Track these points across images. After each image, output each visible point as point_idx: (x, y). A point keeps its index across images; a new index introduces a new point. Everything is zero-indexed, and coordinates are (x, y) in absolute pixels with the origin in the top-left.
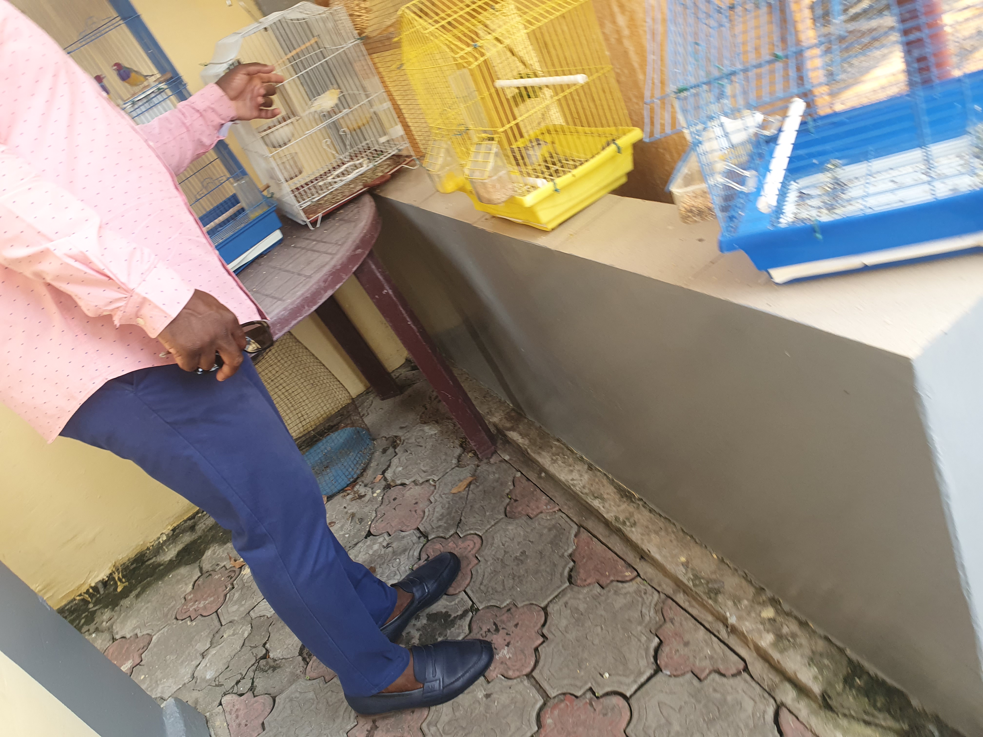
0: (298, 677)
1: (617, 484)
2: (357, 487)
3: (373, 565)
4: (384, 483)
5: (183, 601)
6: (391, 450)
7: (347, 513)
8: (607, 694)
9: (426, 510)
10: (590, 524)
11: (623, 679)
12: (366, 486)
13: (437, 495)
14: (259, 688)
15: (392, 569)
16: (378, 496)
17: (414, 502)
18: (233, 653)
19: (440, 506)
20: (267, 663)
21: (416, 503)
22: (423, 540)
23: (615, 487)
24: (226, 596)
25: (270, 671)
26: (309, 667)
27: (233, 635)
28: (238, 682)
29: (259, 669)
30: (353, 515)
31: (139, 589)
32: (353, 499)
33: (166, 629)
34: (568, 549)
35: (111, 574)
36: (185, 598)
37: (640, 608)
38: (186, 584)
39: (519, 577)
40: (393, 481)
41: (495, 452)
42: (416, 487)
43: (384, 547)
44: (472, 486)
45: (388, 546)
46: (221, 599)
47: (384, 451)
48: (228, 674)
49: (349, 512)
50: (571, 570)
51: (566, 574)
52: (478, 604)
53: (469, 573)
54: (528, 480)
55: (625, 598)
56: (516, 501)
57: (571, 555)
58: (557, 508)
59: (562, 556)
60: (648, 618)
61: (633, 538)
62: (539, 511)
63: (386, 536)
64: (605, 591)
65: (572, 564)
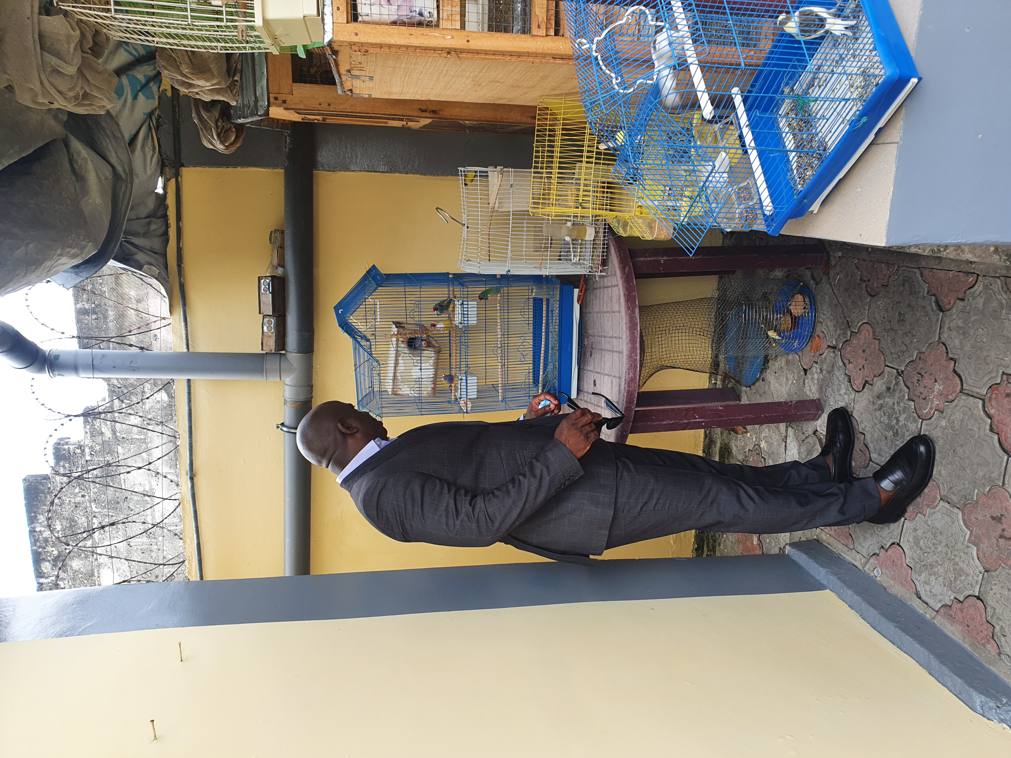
7: (781, 367)
9: (823, 330)
10: (923, 263)
13: (821, 314)
19: (828, 321)
22: (836, 351)
34: (924, 290)
37: (995, 298)
39: (910, 332)
41: (829, 256)
43: (820, 373)
45: (821, 371)
50: (937, 302)
51: (935, 308)
52: (900, 368)
53: (880, 352)
54: (864, 260)
55: (981, 297)
56: (869, 281)
57: (928, 292)
58: (896, 267)
59: (924, 297)
60: (1004, 301)
61: (952, 257)
62: (887, 277)
63: (815, 365)
64: (966, 302)
65: (934, 298)
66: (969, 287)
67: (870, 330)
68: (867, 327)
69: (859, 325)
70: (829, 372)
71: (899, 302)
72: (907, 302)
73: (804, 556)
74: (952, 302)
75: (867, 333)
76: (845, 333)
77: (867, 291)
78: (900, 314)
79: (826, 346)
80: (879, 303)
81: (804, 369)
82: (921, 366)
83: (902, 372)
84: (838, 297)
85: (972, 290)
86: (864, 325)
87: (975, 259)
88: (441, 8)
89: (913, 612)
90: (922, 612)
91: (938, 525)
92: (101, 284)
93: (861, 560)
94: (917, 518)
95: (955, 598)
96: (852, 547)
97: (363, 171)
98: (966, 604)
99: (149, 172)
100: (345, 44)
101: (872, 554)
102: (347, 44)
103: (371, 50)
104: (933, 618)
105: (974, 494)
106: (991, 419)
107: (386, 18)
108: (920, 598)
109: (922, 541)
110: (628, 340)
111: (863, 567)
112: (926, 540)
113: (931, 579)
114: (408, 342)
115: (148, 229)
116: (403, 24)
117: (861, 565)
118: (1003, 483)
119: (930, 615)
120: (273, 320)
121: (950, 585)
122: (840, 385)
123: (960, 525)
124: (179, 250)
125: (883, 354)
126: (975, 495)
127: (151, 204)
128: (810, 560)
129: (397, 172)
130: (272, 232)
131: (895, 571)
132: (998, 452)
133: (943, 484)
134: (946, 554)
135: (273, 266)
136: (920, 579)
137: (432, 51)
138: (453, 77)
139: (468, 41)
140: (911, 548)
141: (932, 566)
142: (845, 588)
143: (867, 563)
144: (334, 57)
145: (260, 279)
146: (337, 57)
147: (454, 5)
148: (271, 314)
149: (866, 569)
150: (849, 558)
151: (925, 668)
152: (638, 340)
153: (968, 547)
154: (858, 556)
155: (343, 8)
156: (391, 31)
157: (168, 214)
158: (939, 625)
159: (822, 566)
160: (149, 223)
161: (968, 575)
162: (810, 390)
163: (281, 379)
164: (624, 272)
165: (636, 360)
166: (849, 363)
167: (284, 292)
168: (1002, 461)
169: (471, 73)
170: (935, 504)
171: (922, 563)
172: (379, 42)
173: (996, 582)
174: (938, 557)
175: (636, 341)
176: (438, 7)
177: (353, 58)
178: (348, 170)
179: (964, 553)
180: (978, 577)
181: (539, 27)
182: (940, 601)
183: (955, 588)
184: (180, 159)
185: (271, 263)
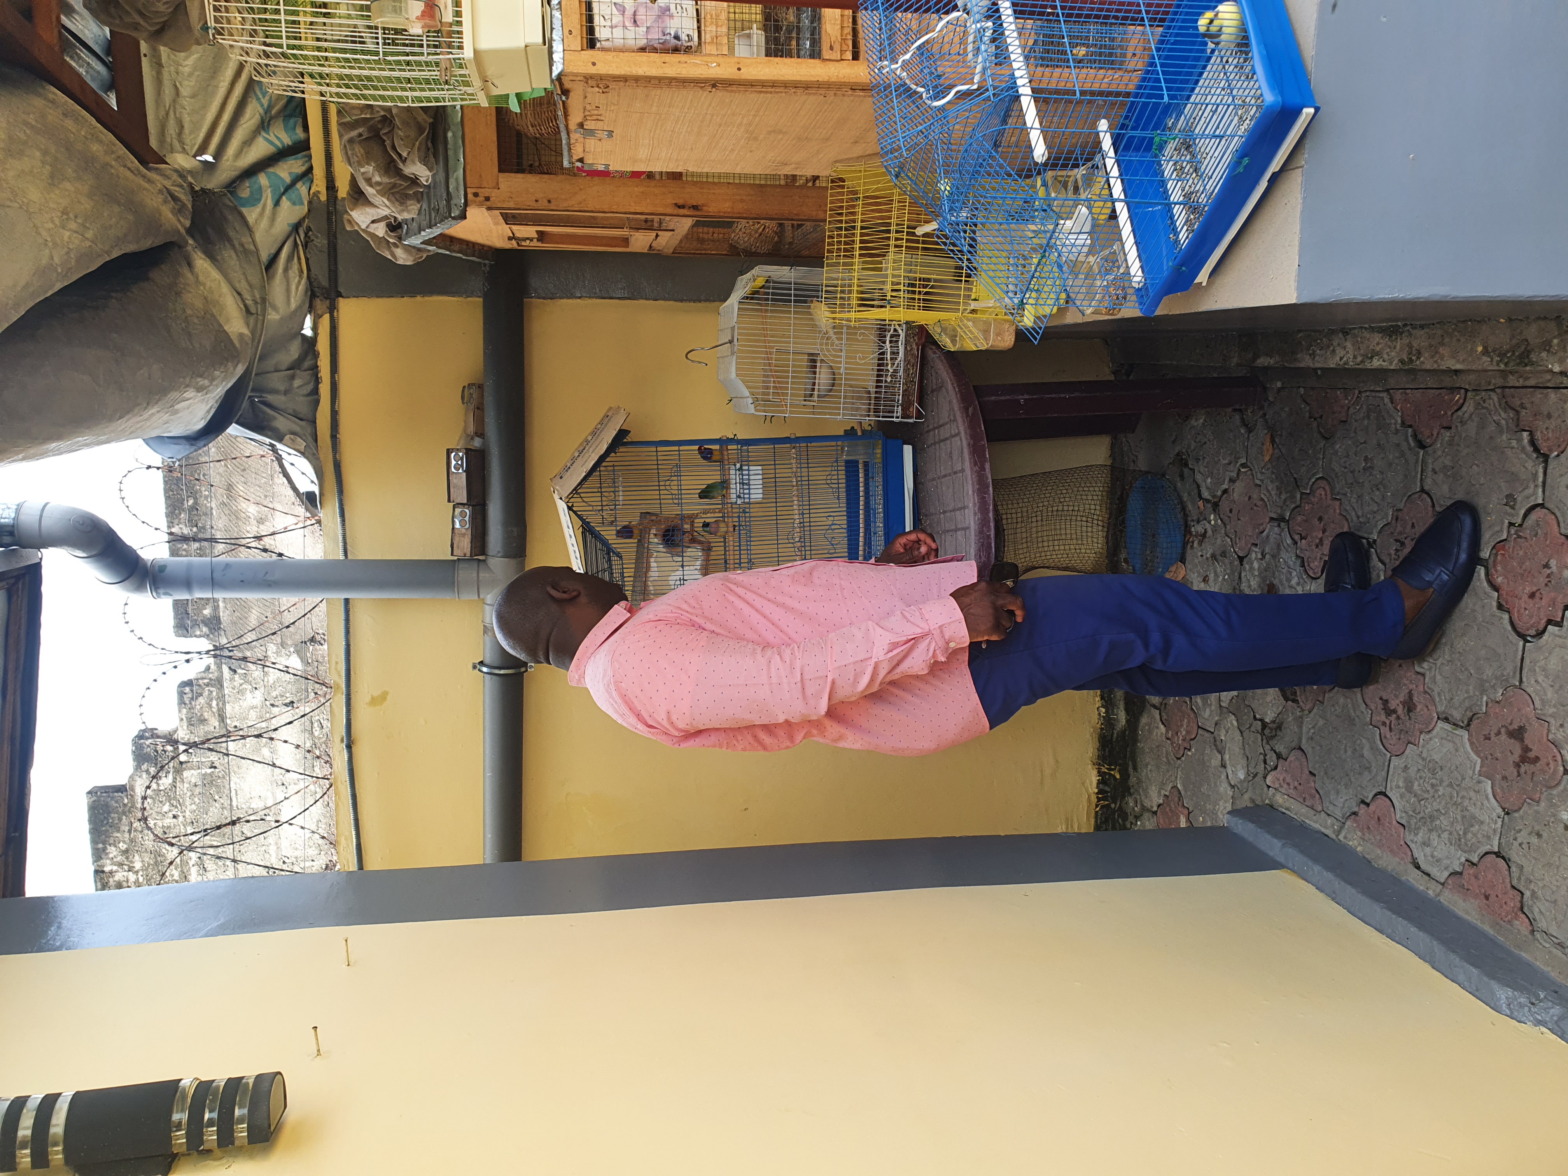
0: (1301, 717)
1: (1376, 327)
2: (1193, 529)
3: (1268, 582)
4: (1209, 505)
5: (1169, 742)
6: (1186, 470)
7: (1207, 559)
8: (1525, 516)
9: (1263, 496)
10: (1392, 382)
11: (1526, 492)
12: (1198, 522)
13: (1259, 474)
14: (1284, 752)
15: (1284, 571)
16: (1216, 521)
17: (1247, 499)
18: (1241, 745)
19: (1269, 483)
20: (1271, 729)
21: (1250, 498)
22: (1282, 524)
23: (1378, 332)
24: (1192, 709)
25: (1279, 733)
26: (1301, 703)
27: (1227, 732)
28: (1265, 762)
29: (1270, 739)
30: (1213, 556)
31: (1130, 763)
32: (1200, 543)
33: (1179, 773)
34: (1396, 421)
35: (1099, 772)
36: (1168, 739)
37: (1491, 420)
38: (1157, 728)
39: (1381, 483)
40: (1214, 496)
41: (1265, 389)
42: (1236, 484)
43: (1262, 559)
44: (1277, 440)
45: (1264, 556)
46: (1192, 715)
47: (1182, 477)
48: (1253, 764)
49: (1208, 555)
50: (1415, 436)
51: (1413, 444)
52: (1371, 536)
53: (1341, 517)
54: (1313, 388)
55: (1473, 421)
56: (1321, 417)
57: (1403, 423)
58: (1357, 392)
59: (1397, 431)
60: (1503, 422)
61: (1428, 367)
62: (1346, 408)
63: (1254, 548)
64: (1453, 430)
65: (1410, 430)
66: (1456, 408)
67: (1327, 488)
68: (1323, 483)
69: (1311, 483)
70: (1274, 557)
71: (1365, 442)
72: (1375, 442)
73: (1251, 826)
74: (1435, 434)
75: (1323, 493)
76: (1293, 497)
77: (1320, 432)
78: (1366, 459)
79: (1267, 520)
80: (1338, 447)
81: (1239, 556)
82: (1399, 529)
83: (1375, 541)
84: (1280, 446)
85: (1460, 413)
86: (1319, 481)
87: (1459, 367)
88: (703, 28)
89: (1411, 889)
90: (1421, 888)
91: (1436, 757)
92: (206, 497)
93: (1333, 825)
94: (1407, 752)
95: (1467, 860)
96: (1320, 808)
97: (593, 297)
98: (1481, 866)
99: (293, 305)
100: (579, 78)
101: (1348, 814)
102: (582, 78)
103: (612, 85)
104: (1438, 895)
105: (1481, 702)
106: (1498, 591)
107: (631, 43)
108: (1418, 867)
109: (1416, 783)
110: (976, 508)
111: (1337, 836)
112: (1422, 781)
113: (1431, 837)
114: (664, 536)
115: (291, 385)
116: (655, 50)
117: (1334, 832)
118: (1521, 681)
119: (1434, 891)
120: (467, 511)
121: (1459, 842)
122: (1290, 573)
123: (1466, 752)
124: (334, 414)
125: (1347, 520)
126: (1484, 704)
127: (294, 350)
128: (1259, 830)
129: (642, 298)
130: (464, 387)
131: (1381, 834)
132: (1510, 637)
133: (1439, 694)
134: (1451, 798)
135: (468, 436)
136: (1415, 839)
137: (692, 84)
138: (720, 126)
139: (739, 69)
140: (1402, 796)
141: (1432, 818)
142: (1310, 863)
143: (1341, 828)
144: (564, 98)
145: (449, 452)
146: (567, 99)
147: (720, 24)
148: (465, 501)
149: (1341, 837)
150: (1317, 826)
151: (1426, 961)
152: (991, 507)
153: (1479, 782)
154: (1329, 821)
155: (576, 32)
156: (638, 58)
157: (319, 364)
158: (1445, 903)
159: (1276, 836)
160: (293, 377)
161: (1482, 823)
162: (1250, 586)
163: (479, 596)
164: (968, 416)
165: (989, 537)
166: (1301, 539)
167: (484, 470)
168: (1517, 650)
169: (743, 118)
170: (1430, 728)
171: (1418, 817)
172: (623, 73)
173: (1521, 827)
174: (1440, 802)
175: (988, 509)
176: (699, 28)
177: (588, 100)
178: (572, 296)
179: (1475, 791)
180: (1496, 823)
181: (831, 48)
182: (1446, 868)
183: (1466, 845)
184: (336, 287)
185: (465, 430)
